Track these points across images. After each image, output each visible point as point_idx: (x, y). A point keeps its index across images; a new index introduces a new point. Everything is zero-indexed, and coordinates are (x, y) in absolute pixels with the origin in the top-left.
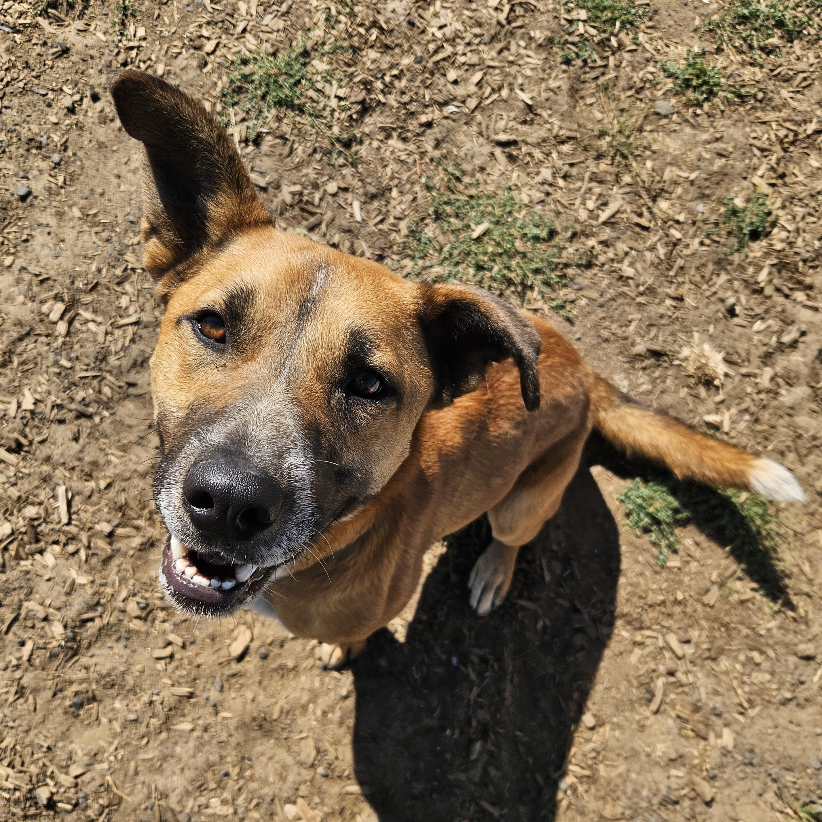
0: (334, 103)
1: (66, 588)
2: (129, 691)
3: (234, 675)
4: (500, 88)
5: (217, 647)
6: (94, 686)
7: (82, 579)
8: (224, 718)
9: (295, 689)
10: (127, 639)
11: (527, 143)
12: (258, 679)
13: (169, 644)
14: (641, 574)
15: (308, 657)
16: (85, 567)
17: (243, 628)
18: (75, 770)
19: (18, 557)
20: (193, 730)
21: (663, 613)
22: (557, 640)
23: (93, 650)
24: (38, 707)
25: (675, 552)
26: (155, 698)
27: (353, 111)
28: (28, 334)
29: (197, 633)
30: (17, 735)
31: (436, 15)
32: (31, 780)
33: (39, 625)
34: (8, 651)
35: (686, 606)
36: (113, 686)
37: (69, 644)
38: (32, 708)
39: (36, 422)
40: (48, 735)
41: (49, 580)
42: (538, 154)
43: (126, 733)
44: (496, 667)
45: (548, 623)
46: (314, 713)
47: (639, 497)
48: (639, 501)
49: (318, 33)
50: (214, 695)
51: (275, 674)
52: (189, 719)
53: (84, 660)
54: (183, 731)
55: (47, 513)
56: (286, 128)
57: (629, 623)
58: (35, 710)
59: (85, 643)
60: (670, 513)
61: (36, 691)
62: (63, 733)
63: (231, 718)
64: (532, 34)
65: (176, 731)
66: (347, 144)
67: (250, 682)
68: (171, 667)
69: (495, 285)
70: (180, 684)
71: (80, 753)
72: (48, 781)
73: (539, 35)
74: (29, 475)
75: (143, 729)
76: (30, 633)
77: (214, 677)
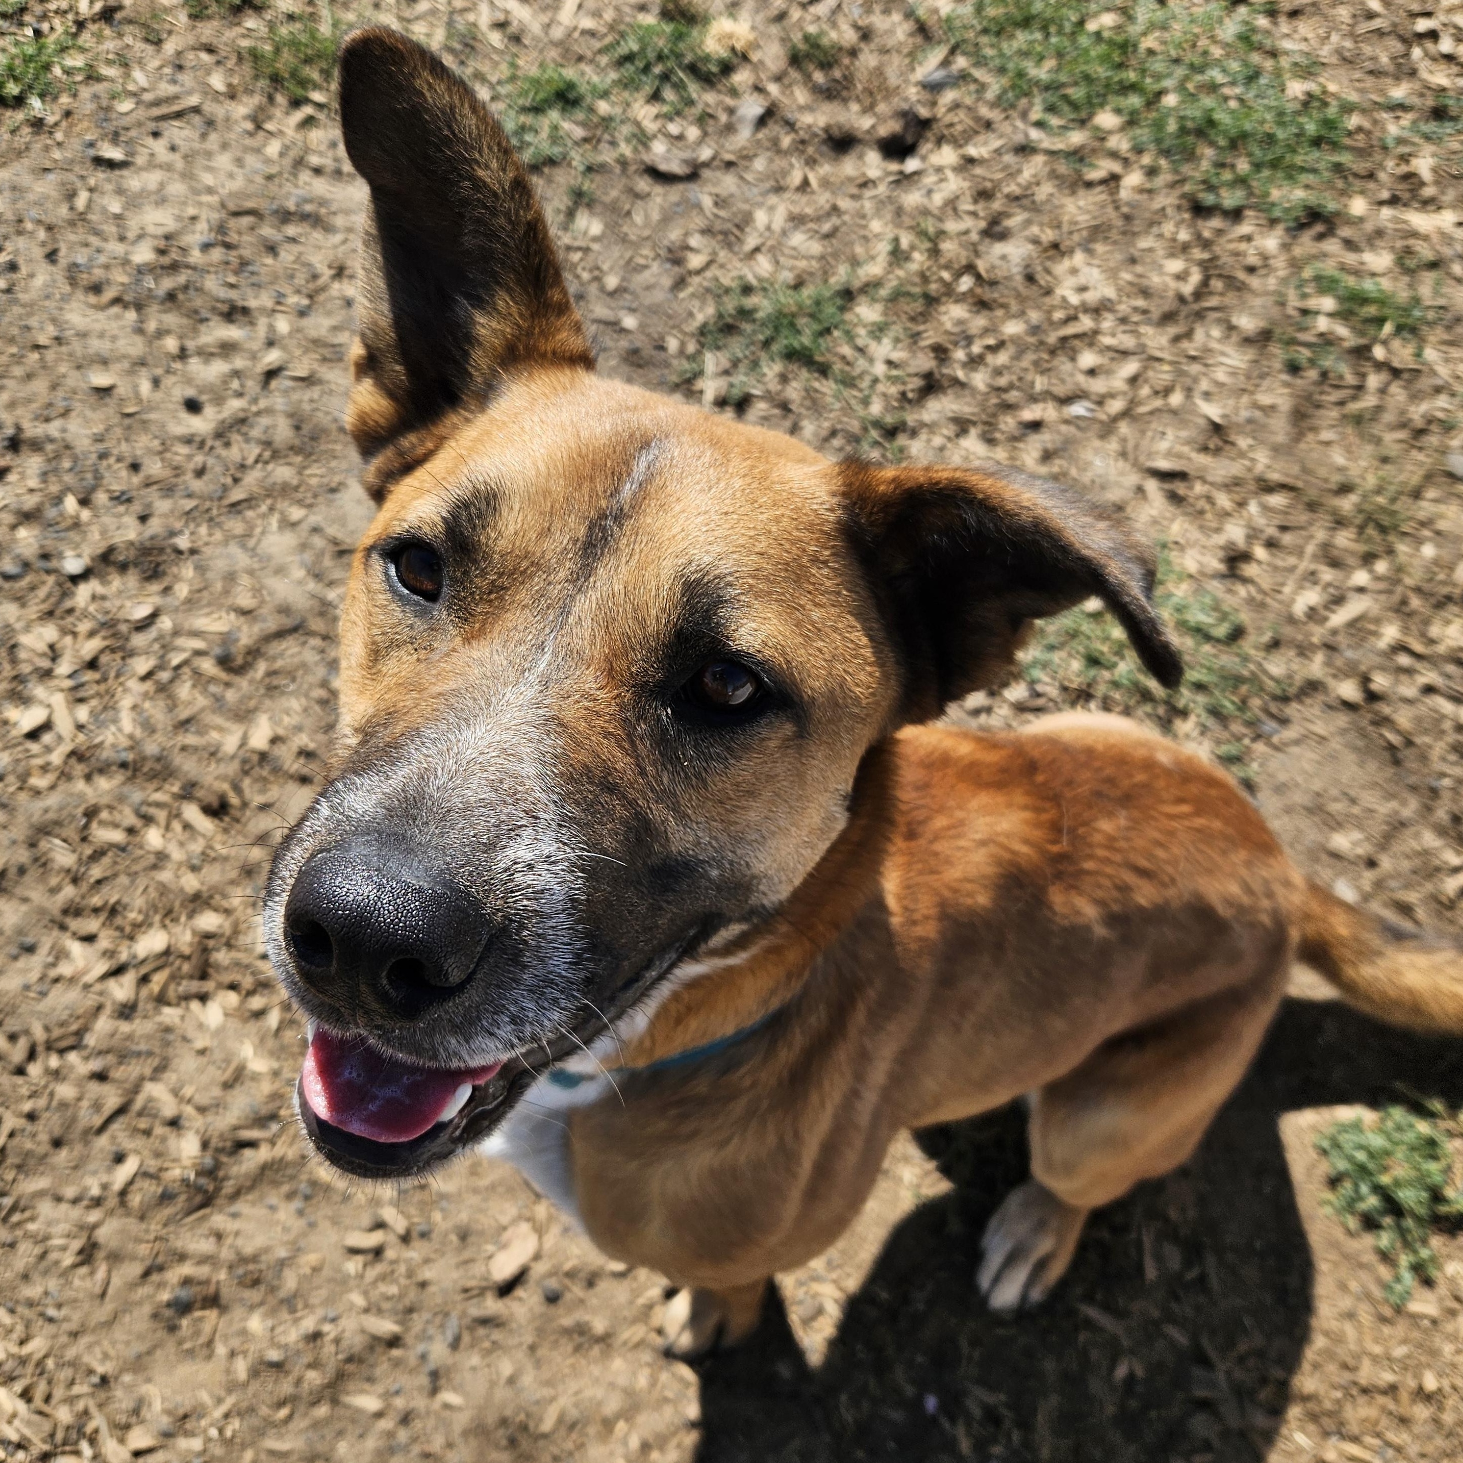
0: (880, 369)
1: (228, 1075)
2: (282, 1301)
3: (485, 1321)
4: (1167, 391)
5: (467, 1254)
6: (222, 1275)
7: (259, 1064)
8: (447, 1406)
9: (596, 1381)
10: (307, 1198)
11: (1204, 481)
12: (529, 1339)
13: (380, 1225)
14: (1350, 1316)
15: (635, 1321)
16: (271, 1043)
17: (524, 1228)
18: (139, 1439)
19: (161, 1000)
20: (379, 1415)
21: (1390, 1413)
22: (1153, 1414)
23: (241, 1206)
24: (111, 1291)
25: (1428, 1283)
26: (327, 1328)
27: (910, 386)
28: (294, 630)
29: (437, 1216)
30: (55, 1337)
31: (1074, 271)
32: (52, 1435)
33: (159, 1130)
34: (91, 1167)
35: (1441, 1408)
36: (256, 1283)
37: (203, 1181)
38: (98, 1290)
39: (265, 773)
40: (112, 1352)
41: (202, 1052)
42: (1224, 500)
43: (254, 1386)
44: (1016, 1436)
45: (1140, 1372)
46: (625, 1442)
47: (1361, 1147)
48: (1361, 1156)
49: (874, 269)
50: (438, 1351)
51: (563, 1341)
52: (380, 1388)
53: (218, 1220)
54: (359, 1411)
55: (236, 932)
56: (794, 392)
57: (1314, 1417)
58: (103, 1295)
59: (229, 1187)
60: (1424, 1195)
61: (115, 1258)
62: (139, 1357)
63: (459, 1409)
64: (1235, 320)
65: (347, 1407)
66: (891, 432)
67: (513, 1341)
68: (372, 1273)
69: (1117, 696)
70: (380, 1312)
71: (157, 1406)
72: (85, 1446)
73: (1247, 323)
74: (226, 859)
75: (286, 1387)
76: (139, 1142)
77: (447, 1315)
